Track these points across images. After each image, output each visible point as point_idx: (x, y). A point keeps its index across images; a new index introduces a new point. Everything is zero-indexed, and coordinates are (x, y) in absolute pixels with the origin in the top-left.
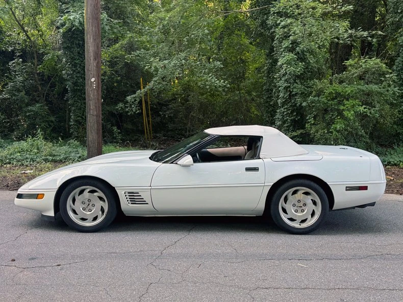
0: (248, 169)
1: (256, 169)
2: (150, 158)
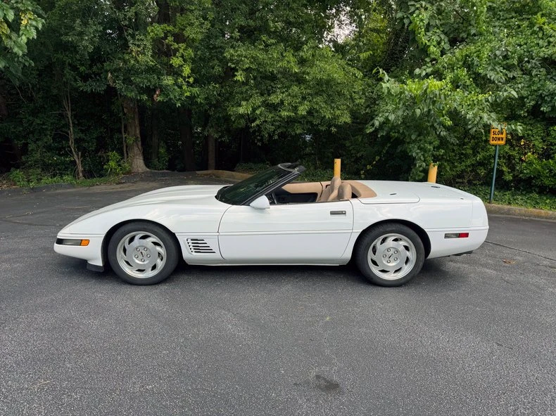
0: (333, 213)
1: (343, 213)
2: (216, 197)
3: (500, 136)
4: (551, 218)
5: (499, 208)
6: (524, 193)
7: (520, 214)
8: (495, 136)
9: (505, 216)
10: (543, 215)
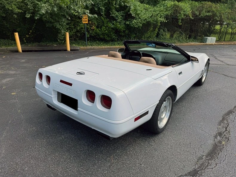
3: (86, 20)
4: (106, 49)
5: (90, 48)
6: (93, 41)
7: (97, 49)
8: (84, 20)
9: (93, 50)
10: (103, 48)
